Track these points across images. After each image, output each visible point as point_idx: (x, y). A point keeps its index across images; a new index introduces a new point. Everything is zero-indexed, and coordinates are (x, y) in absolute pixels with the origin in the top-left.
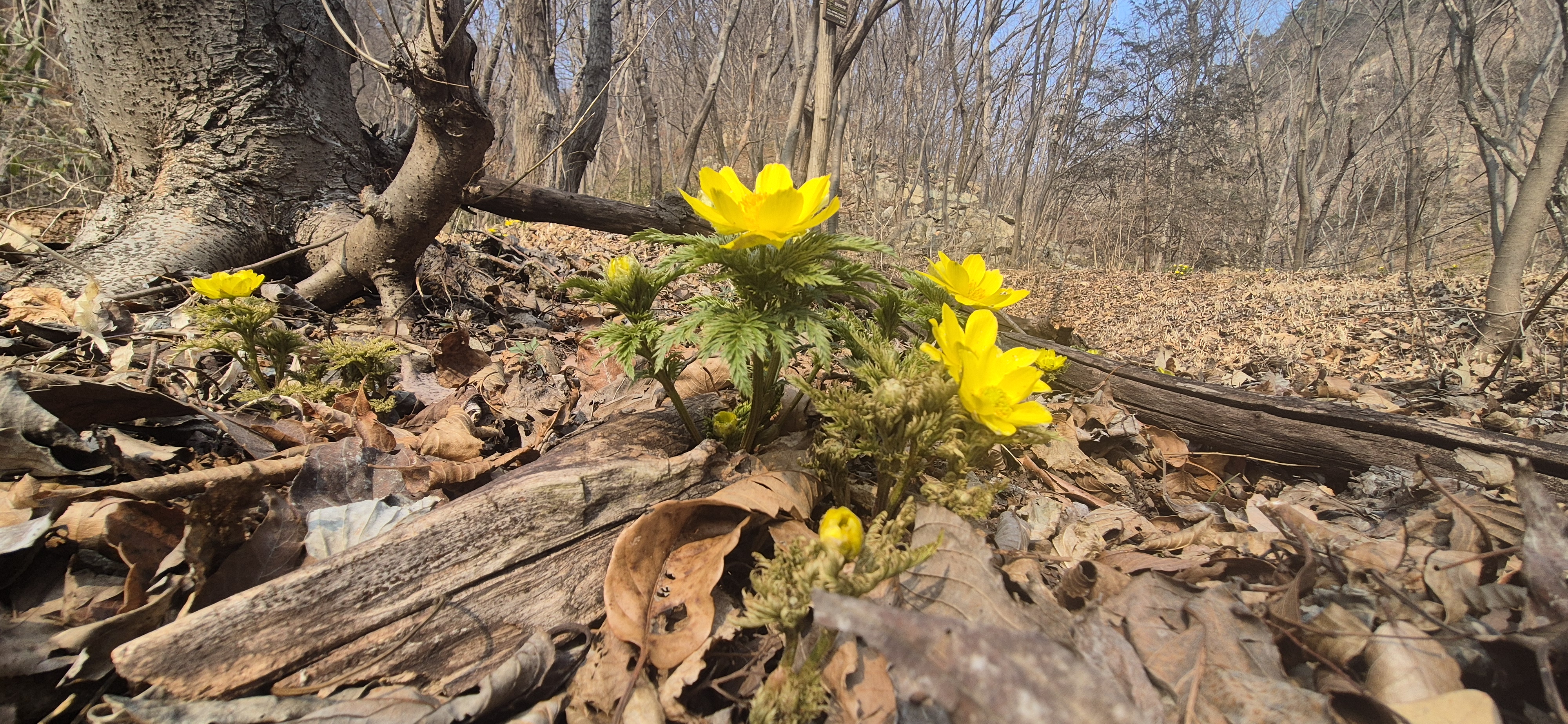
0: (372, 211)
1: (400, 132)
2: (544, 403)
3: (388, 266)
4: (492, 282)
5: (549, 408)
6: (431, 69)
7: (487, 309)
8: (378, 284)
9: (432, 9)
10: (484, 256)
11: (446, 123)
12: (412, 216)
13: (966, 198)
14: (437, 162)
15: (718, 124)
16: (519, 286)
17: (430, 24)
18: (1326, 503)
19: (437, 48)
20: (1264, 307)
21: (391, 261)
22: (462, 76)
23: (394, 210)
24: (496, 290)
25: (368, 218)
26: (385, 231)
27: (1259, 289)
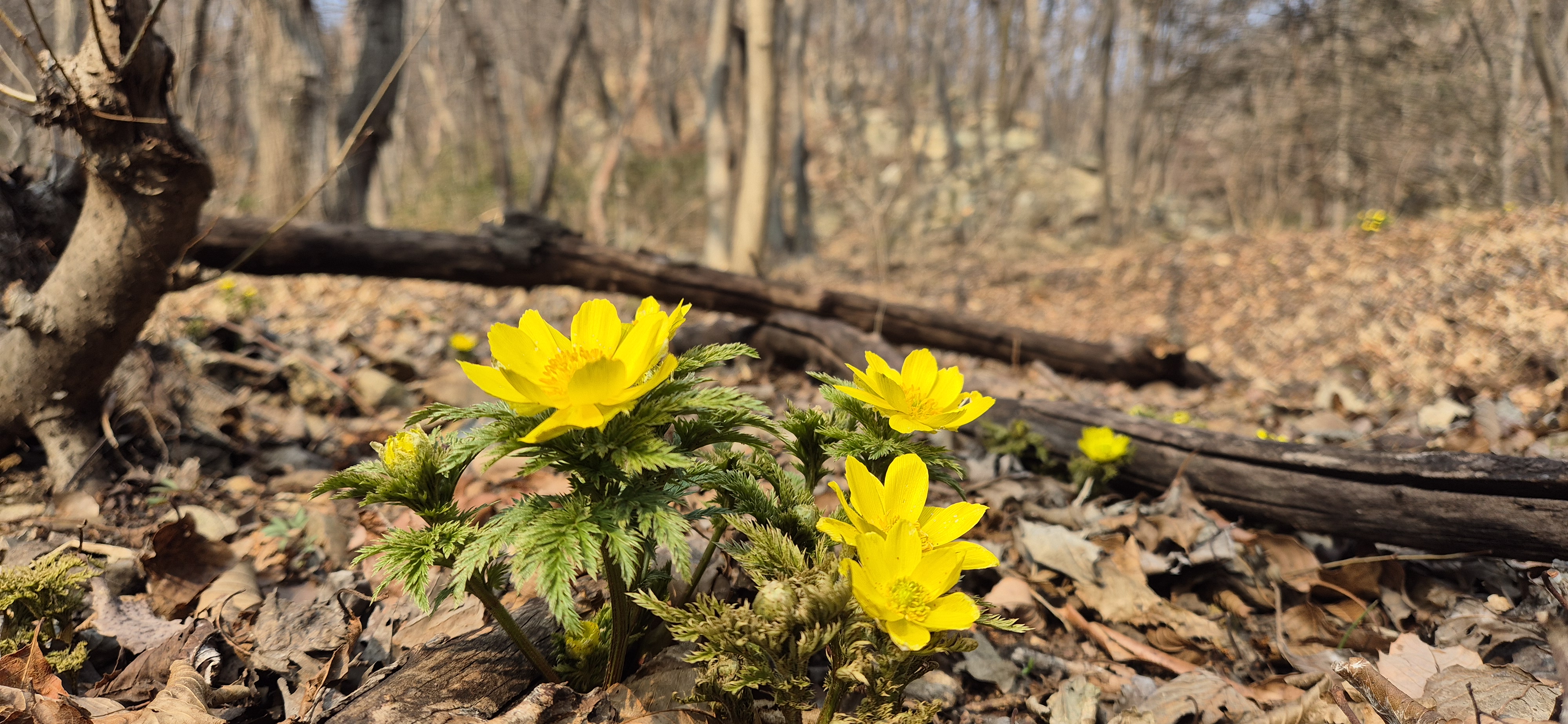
0: (24, 322)
1: (59, 168)
2: (314, 639)
3: (55, 403)
4: (227, 401)
5: (320, 647)
6: (104, 99)
7: (223, 447)
8: (42, 433)
9: (99, 10)
10: (214, 357)
11: (134, 175)
12: (90, 323)
13: (1016, 139)
14: (125, 235)
15: (595, 60)
16: (276, 400)
17: (97, 32)
18: (1499, 631)
19: (111, 67)
20: (1509, 271)
21: (59, 395)
22: (154, 99)
23: (60, 317)
24: (236, 413)
25: (18, 334)
26: (46, 351)
27: (1499, 241)
